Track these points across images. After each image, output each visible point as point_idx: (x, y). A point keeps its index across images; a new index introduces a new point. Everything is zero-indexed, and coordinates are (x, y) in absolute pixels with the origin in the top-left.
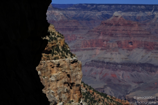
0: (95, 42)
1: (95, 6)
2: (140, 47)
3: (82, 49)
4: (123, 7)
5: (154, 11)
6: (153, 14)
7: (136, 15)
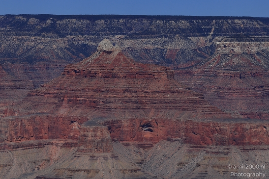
0: (46, 124)
1: (49, 21)
2: (174, 139)
3: (10, 146)
4: (128, 25)
5: (214, 36)
6: (211, 43)
7: (166, 47)
